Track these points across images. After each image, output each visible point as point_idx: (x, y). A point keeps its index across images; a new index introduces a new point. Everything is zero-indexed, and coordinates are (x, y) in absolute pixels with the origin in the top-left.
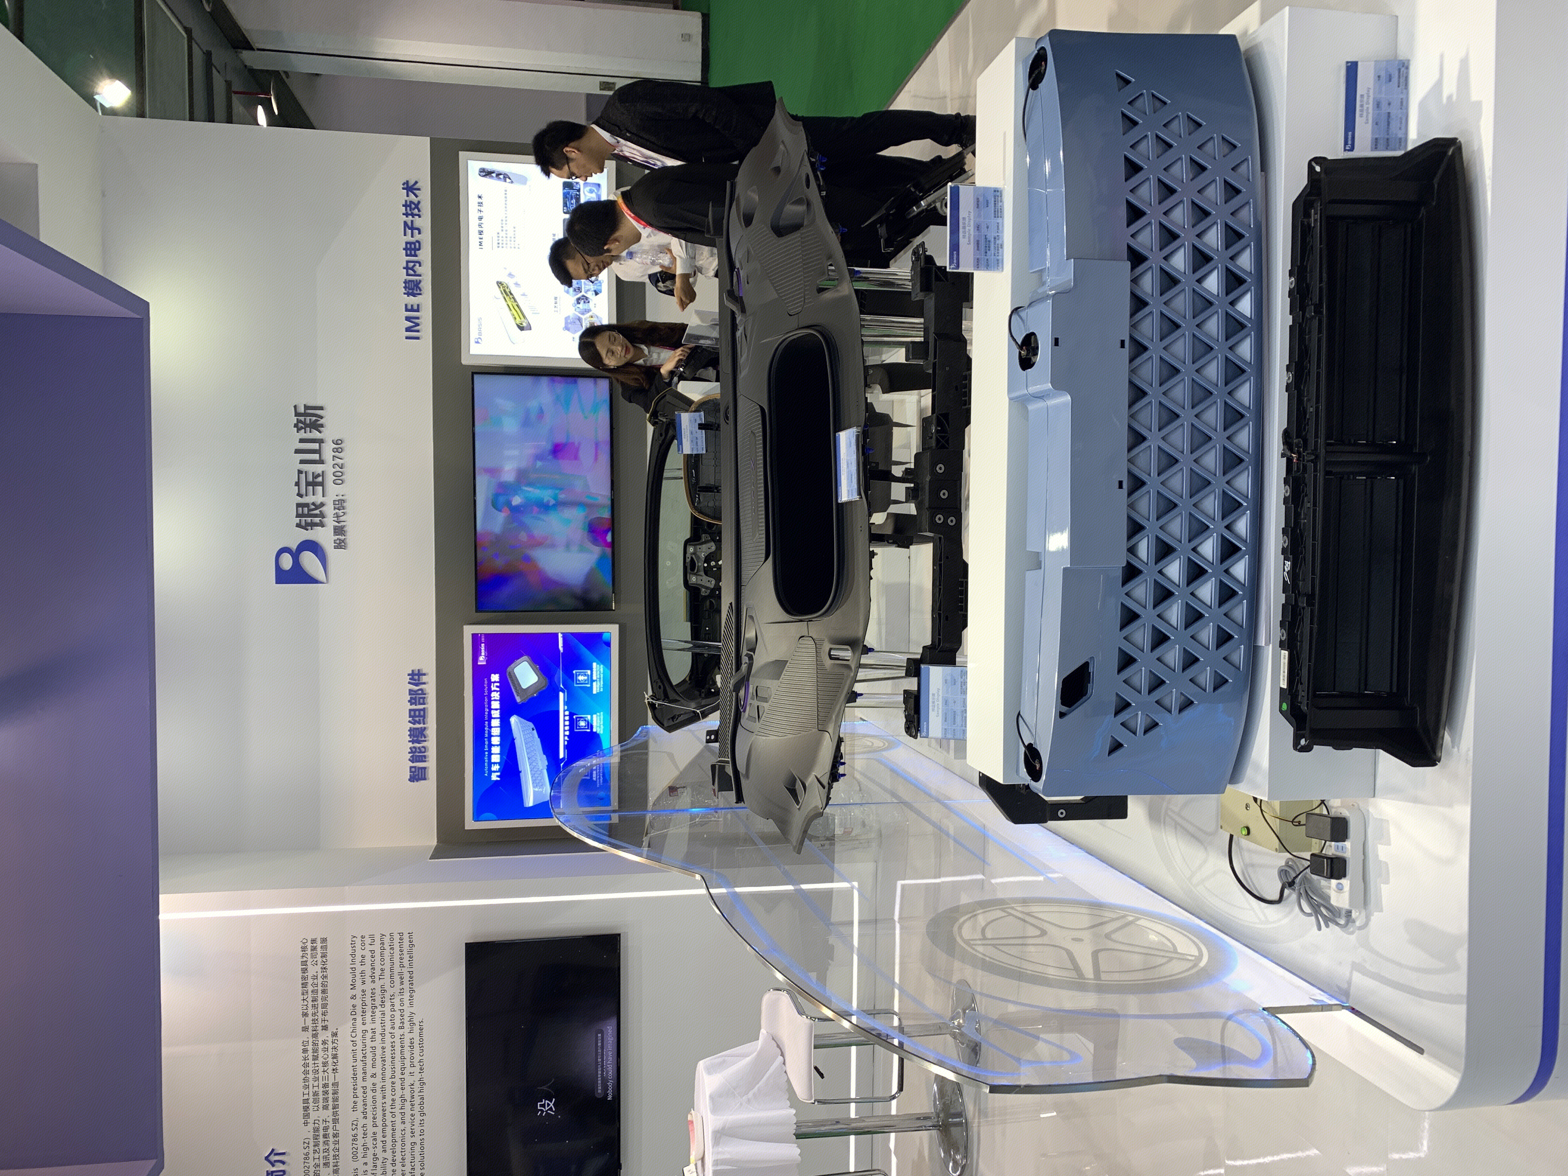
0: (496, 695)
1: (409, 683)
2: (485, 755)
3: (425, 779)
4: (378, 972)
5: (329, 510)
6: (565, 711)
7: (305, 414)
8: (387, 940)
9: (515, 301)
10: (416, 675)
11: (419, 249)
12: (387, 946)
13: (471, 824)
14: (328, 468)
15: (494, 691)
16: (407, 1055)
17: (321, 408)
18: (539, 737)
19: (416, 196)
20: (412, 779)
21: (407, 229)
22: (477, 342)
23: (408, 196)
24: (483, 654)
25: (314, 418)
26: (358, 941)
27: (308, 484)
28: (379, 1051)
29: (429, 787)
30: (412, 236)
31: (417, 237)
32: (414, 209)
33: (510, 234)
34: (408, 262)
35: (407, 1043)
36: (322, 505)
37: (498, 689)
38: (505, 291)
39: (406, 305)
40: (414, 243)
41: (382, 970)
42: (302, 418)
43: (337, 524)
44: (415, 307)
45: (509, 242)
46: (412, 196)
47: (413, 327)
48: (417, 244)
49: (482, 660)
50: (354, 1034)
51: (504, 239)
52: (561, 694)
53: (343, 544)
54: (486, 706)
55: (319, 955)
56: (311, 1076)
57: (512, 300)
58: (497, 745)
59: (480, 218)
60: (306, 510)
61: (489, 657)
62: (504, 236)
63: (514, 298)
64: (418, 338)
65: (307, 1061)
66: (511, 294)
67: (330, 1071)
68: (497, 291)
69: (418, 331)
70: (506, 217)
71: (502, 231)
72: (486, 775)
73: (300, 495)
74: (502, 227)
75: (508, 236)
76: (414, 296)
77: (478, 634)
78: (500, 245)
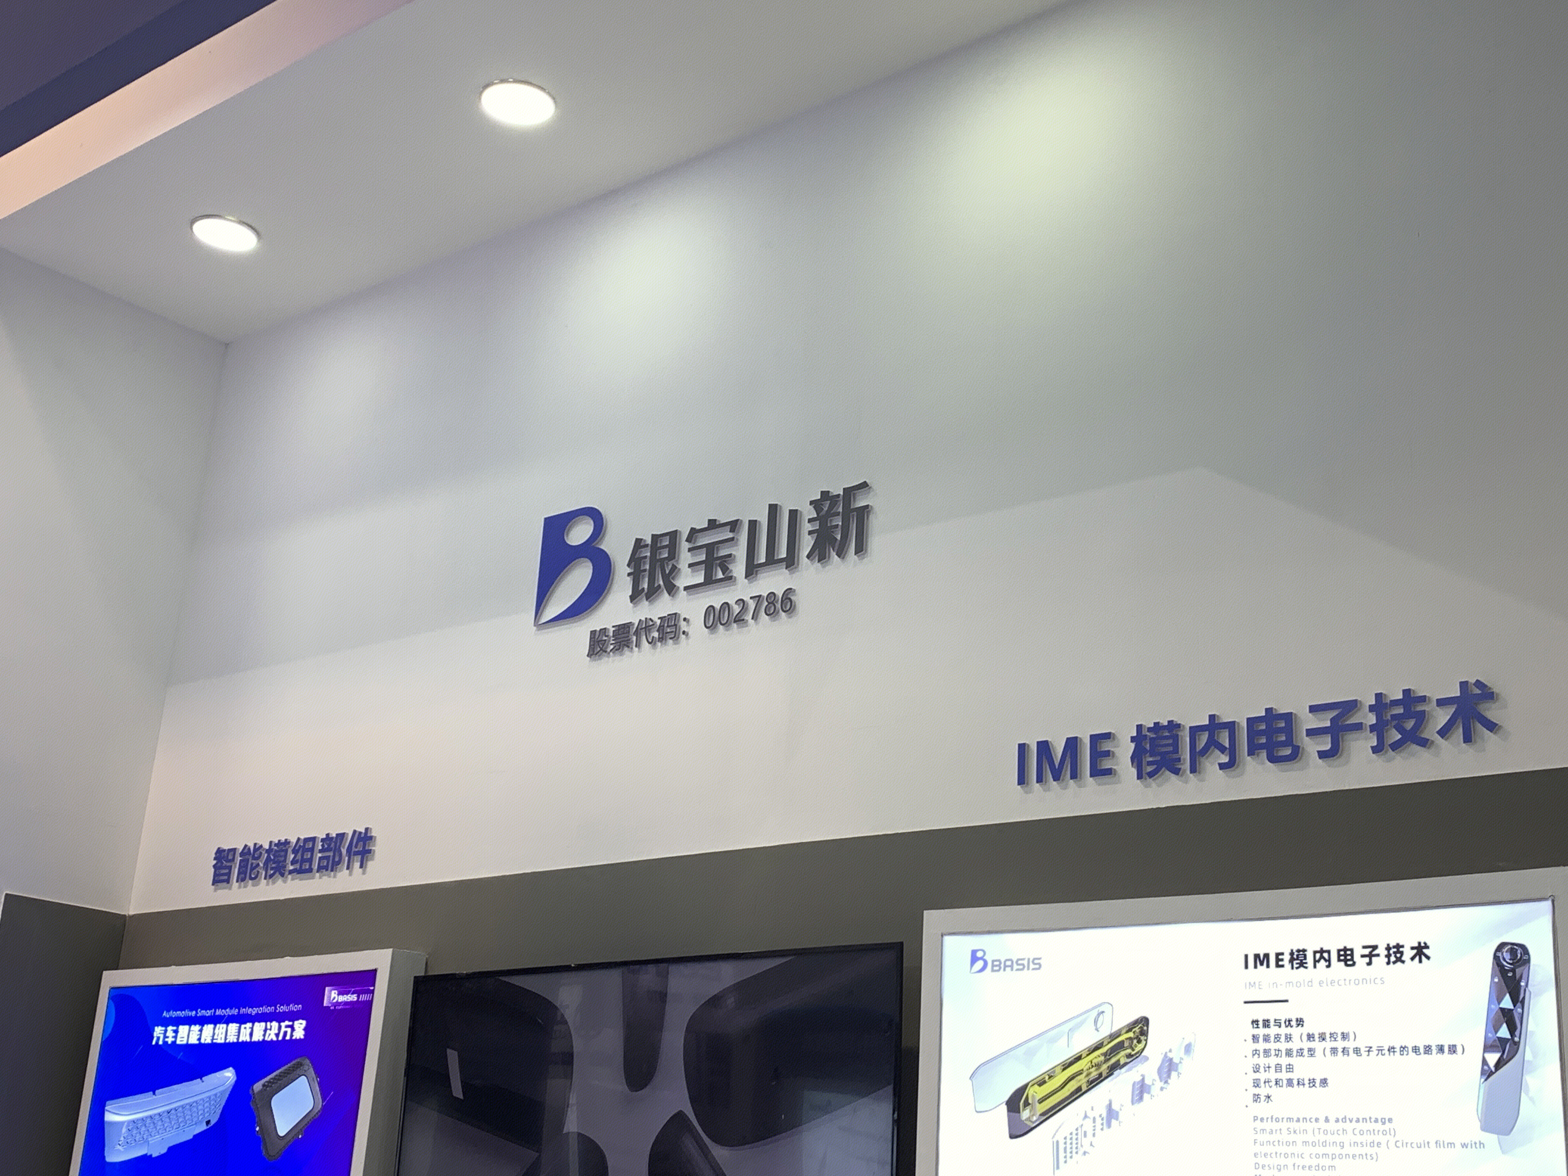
0: (272, 1032)
1: (355, 832)
2: (191, 1010)
3: (214, 883)
5: (661, 607)
7: (849, 512)
9: (1094, 1082)
10: (368, 847)
11: (1273, 759)
13: (108, 982)
14: (738, 588)
15: (280, 1028)
17: (861, 548)
18: (194, 1137)
19: (1443, 732)
21: (1333, 714)
22: (974, 959)
23: (1441, 703)
24: (342, 999)
25: (839, 536)
27: (710, 548)
30: (1311, 733)
31: (1312, 747)
32: (1400, 729)
33: (1304, 1068)
34: (1231, 726)
36: (671, 589)
37: (280, 1038)
38: (1120, 1046)
39: (1108, 736)
40: (1289, 742)
42: (841, 507)
43: (634, 629)
44: (1106, 764)
45: (1273, 1061)
46: (1442, 717)
47: (1051, 762)
48: (1288, 751)
49: (332, 996)
51: (1283, 1046)
53: (598, 649)
54: (261, 1011)
57: (1094, 1074)
58: (199, 1039)
59: (1346, 956)
60: (665, 554)
61: (333, 1012)
62: (1295, 1045)
63: (1102, 1078)
64: (1020, 779)
66: (1113, 1068)
69: (1040, 780)
70: (1357, 1051)
71: (1310, 1037)
72: (164, 1014)
73: (693, 531)
74: (1322, 1037)
75: (1294, 1061)
76: (1132, 758)
77: (374, 985)
78: (1261, 1031)
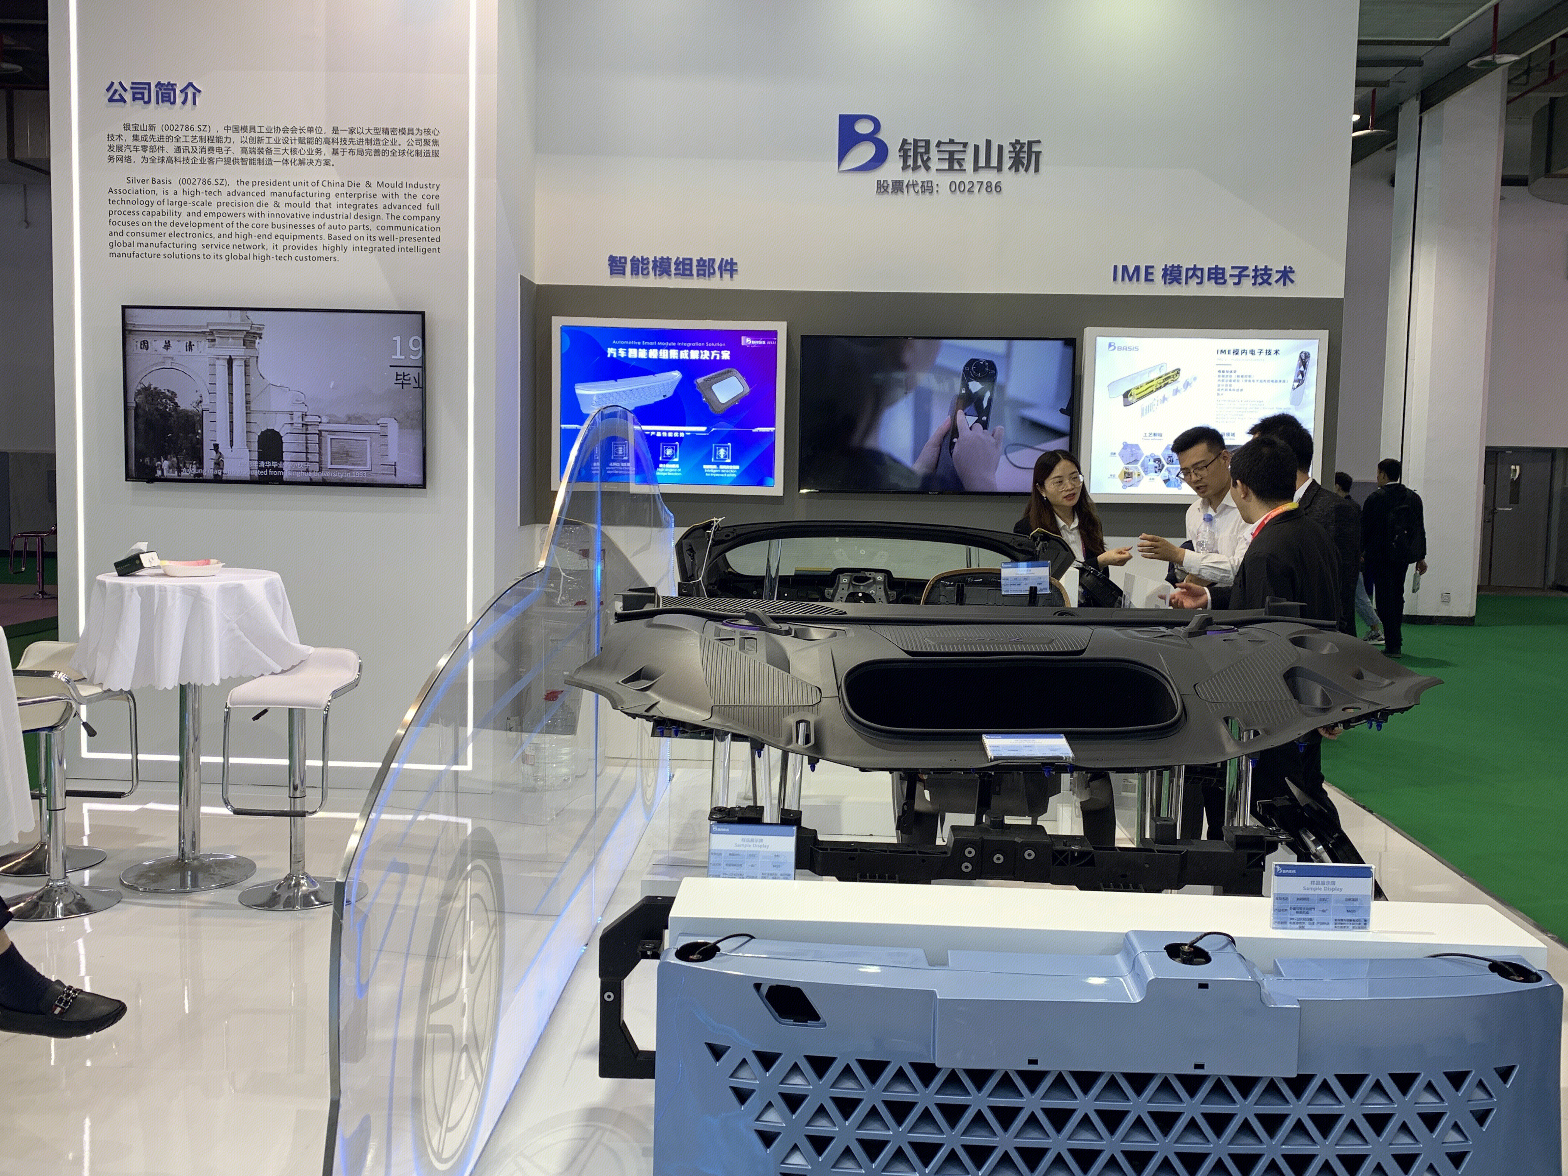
0: (705, 355)
1: (722, 259)
2: (637, 341)
3: (611, 273)
4: (396, 212)
5: (921, 176)
6: (684, 432)
7: (1030, 152)
8: (432, 223)
9: (1157, 389)
10: (732, 267)
11: (1216, 283)
12: (425, 223)
13: (558, 322)
14: (969, 176)
15: (711, 354)
16: (298, 243)
17: (1037, 170)
18: (656, 403)
19: (1277, 281)
20: (612, 259)
21: (1239, 270)
22: (1110, 345)
23: (1277, 272)
24: (754, 342)
25: (1025, 162)
26: (432, 192)
27: (951, 153)
28: (304, 211)
29: (603, 278)
30: (1231, 276)
31: (1231, 281)
32: (1262, 278)
33: (1235, 385)
34: (1202, 270)
35: (311, 242)
36: (928, 168)
37: (712, 358)
38: (1169, 377)
39: (1152, 267)
40: (1223, 278)
41: (398, 217)
42: (1026, 149)
43: (905, 184)
44: (1150, 277)
45: (1225, 383)
46: (1276, 277)
47: (1129, 274)
48: (1222, 281)
49: (747, 341)
50: (325, 183)
51: (1229, 379)
52: (704, 429)
53: (882, 190)
54: (694, 345)
55: (419, 148)
56: (281, 135)
57: (1159, 386)
58: (648, 356)
59: (1252, 352)
60: (923, 150)
61: (749, 348)
62: (1233, 379)
63: (1161, 388)
64: (1115, 279)
65: (298, 132)
66: (1166, 385)
67: (286, 156)
68: (1170, 368)
69: (1123, 279)
70: (1253, 381)
71: (1238, 376)
72: (614, 342)
73: (939, 144)
74: (1242, 376)
75: (1232, 383)
76: (1163, 276)
77: (776, 337)
78: (1221, 374)
